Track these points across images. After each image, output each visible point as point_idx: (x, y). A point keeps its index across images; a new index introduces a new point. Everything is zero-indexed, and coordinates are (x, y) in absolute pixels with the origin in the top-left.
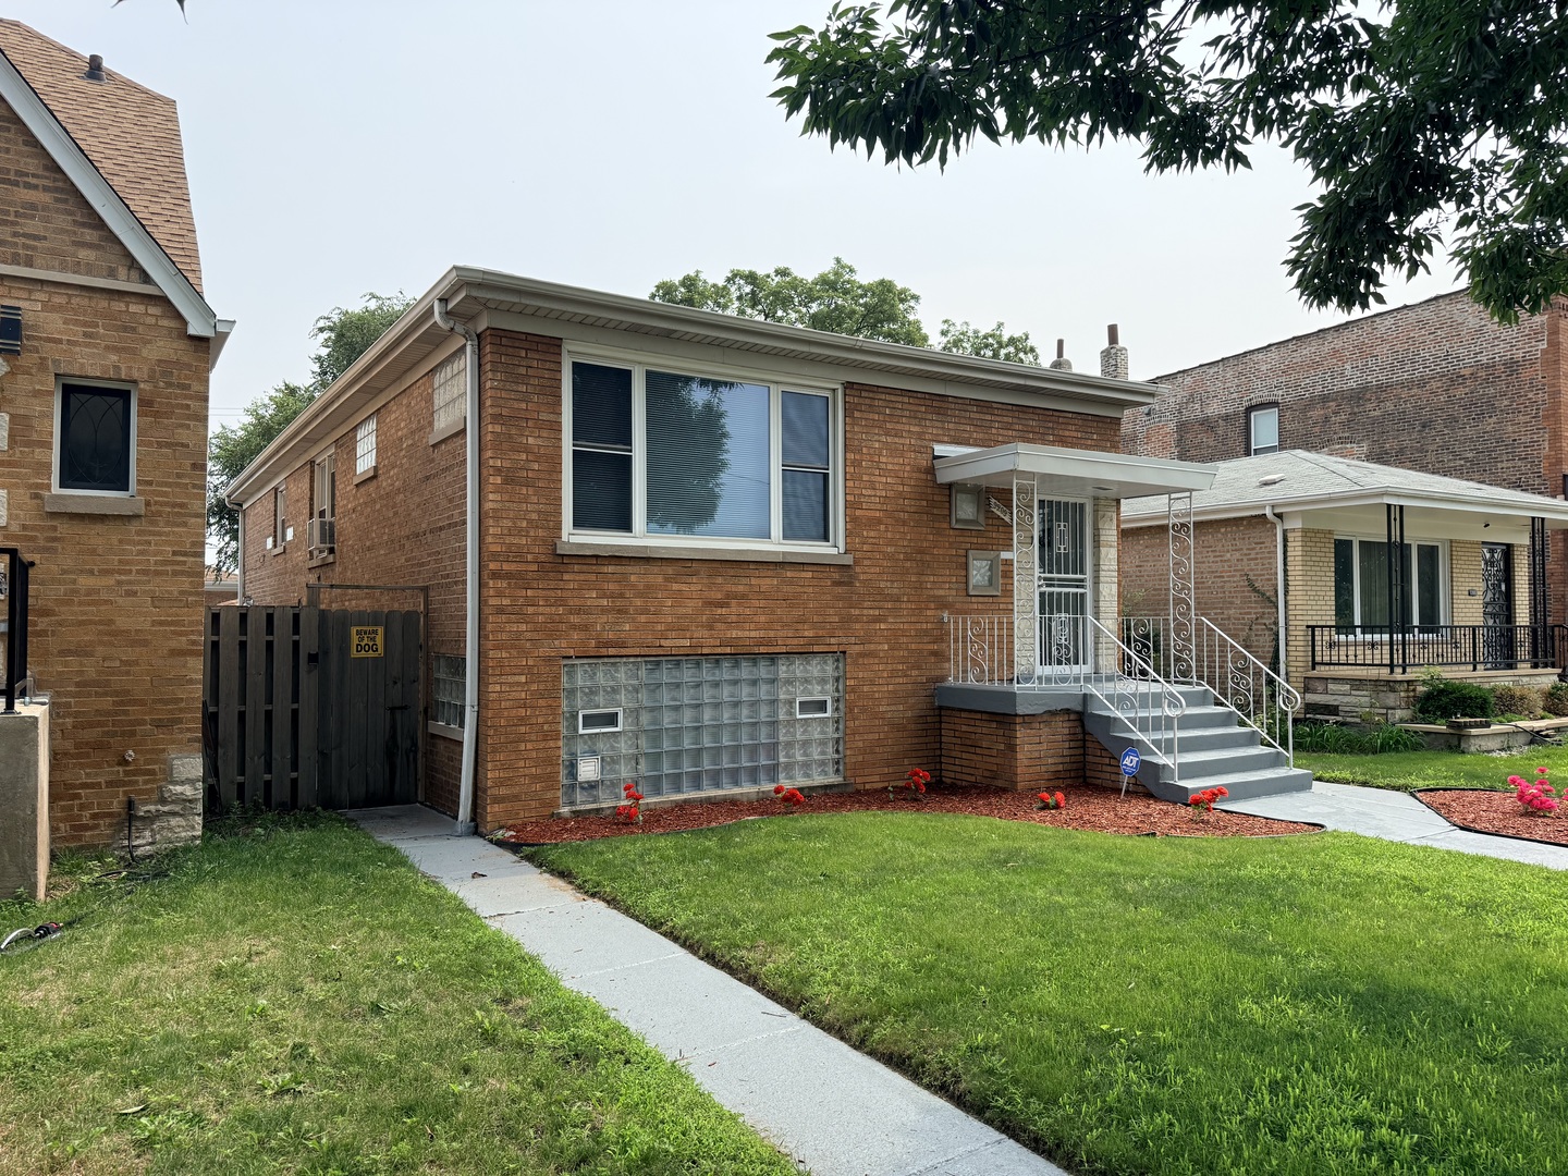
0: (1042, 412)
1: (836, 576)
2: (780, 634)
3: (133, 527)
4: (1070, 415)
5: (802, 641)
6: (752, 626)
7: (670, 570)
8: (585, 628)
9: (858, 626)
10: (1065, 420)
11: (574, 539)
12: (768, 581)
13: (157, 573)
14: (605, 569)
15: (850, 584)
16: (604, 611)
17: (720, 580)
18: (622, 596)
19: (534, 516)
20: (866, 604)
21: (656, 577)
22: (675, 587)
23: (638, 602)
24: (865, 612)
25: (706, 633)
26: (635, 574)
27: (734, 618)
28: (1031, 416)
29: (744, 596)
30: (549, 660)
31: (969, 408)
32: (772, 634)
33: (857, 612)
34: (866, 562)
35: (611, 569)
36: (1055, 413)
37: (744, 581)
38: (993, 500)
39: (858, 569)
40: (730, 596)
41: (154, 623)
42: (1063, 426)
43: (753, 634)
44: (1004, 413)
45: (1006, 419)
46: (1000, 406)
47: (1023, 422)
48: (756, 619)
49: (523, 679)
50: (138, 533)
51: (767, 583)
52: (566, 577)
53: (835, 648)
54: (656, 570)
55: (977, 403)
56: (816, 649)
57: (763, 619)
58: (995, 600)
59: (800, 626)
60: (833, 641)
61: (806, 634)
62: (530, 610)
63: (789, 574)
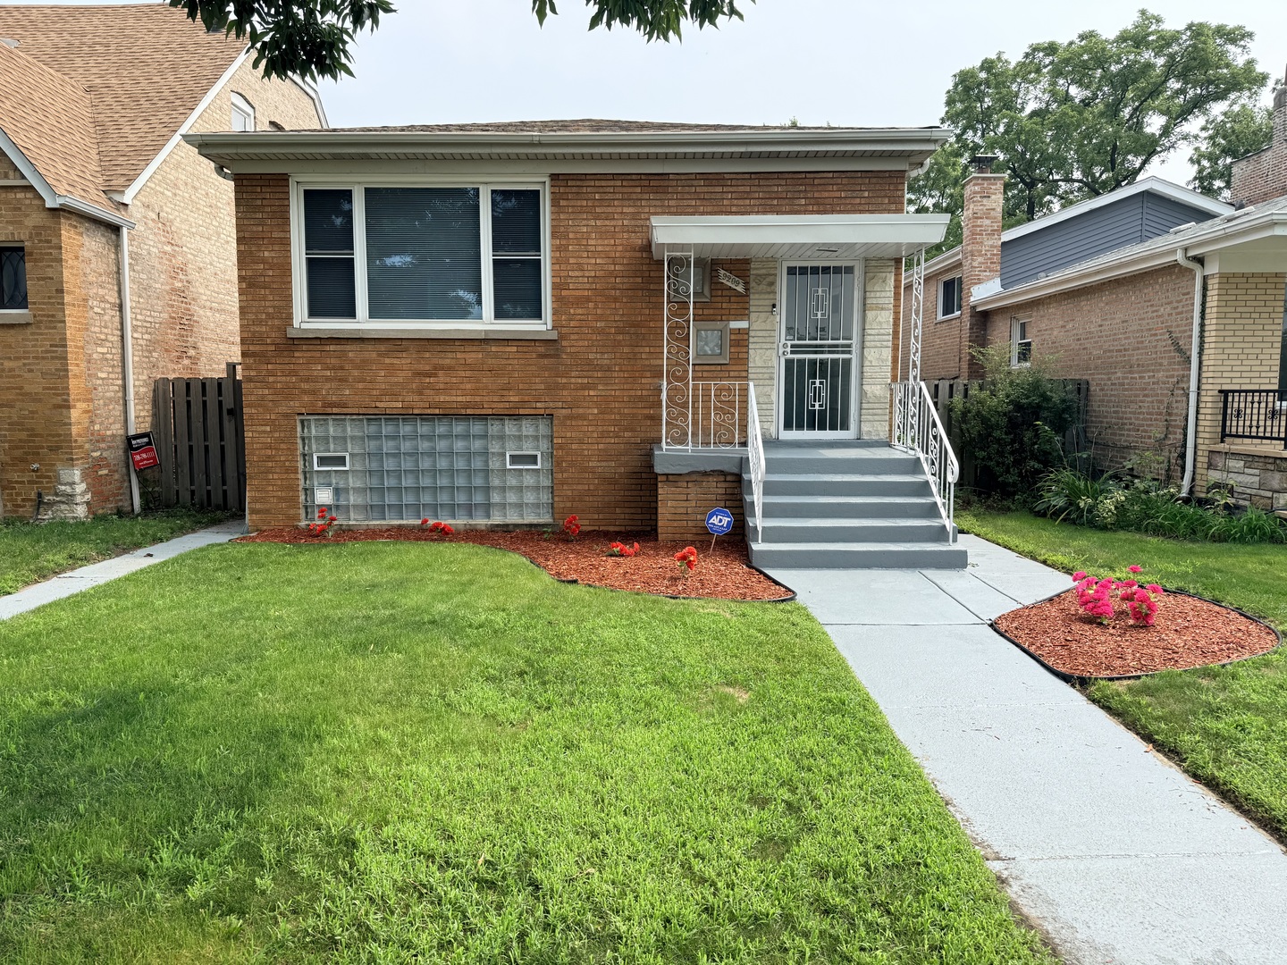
0: (790, 176)
1: (542, 350)
2: (486, 399)
3: (29, 331)
4: (831, 175)
5: (507, 405)
6: (459, 392)
7: (383, 348)
8: (313, 392)
9: (565, 393)
10: (822, 181)
11: (304, 326)
12: (473, 355)
13: (43, 358)
14: (327, 348)
15: (557, 356)
16: (328, 379)
17: (427, 355)
18: (342, 368)
19: (271, 310)
20: (573, 374)
21: (370, 353)
22: (387, 361)
23: (356, 373)
24: (573, 380)
25: (416, 398)
26: (352, 352)
27: (442, 386)
28: (776, 182)
29: (450, 368)
30: (286, 416)
31: (695, 183)
32: (478, 399)
33: (564, 380)
34: (573, 337)
35: (332, 348)
36: (808, 175)
37: (450, 355)
38: (722, 272)
39: (564, 343)
40: (437, 368)
41: (44, 388)
42: (820, 188)
43: (460, 399)
44: (739, 183)
45: (741, 189)
46: (733, 176)
47: (765, 189)
48: (462, 386)
49: (268, 429)
50: (32, 334)
51: (473, 356)
52: (297, 354)
53: (542, 412)
54: (370, 347)
55: (705, 177)
56: (522, 412)
57: (468, 386)
58: (724, 368)
59: (505, 393)
60: (539, 405)
61: (512, 399)
62: (271, 379)
63: (493, 349)
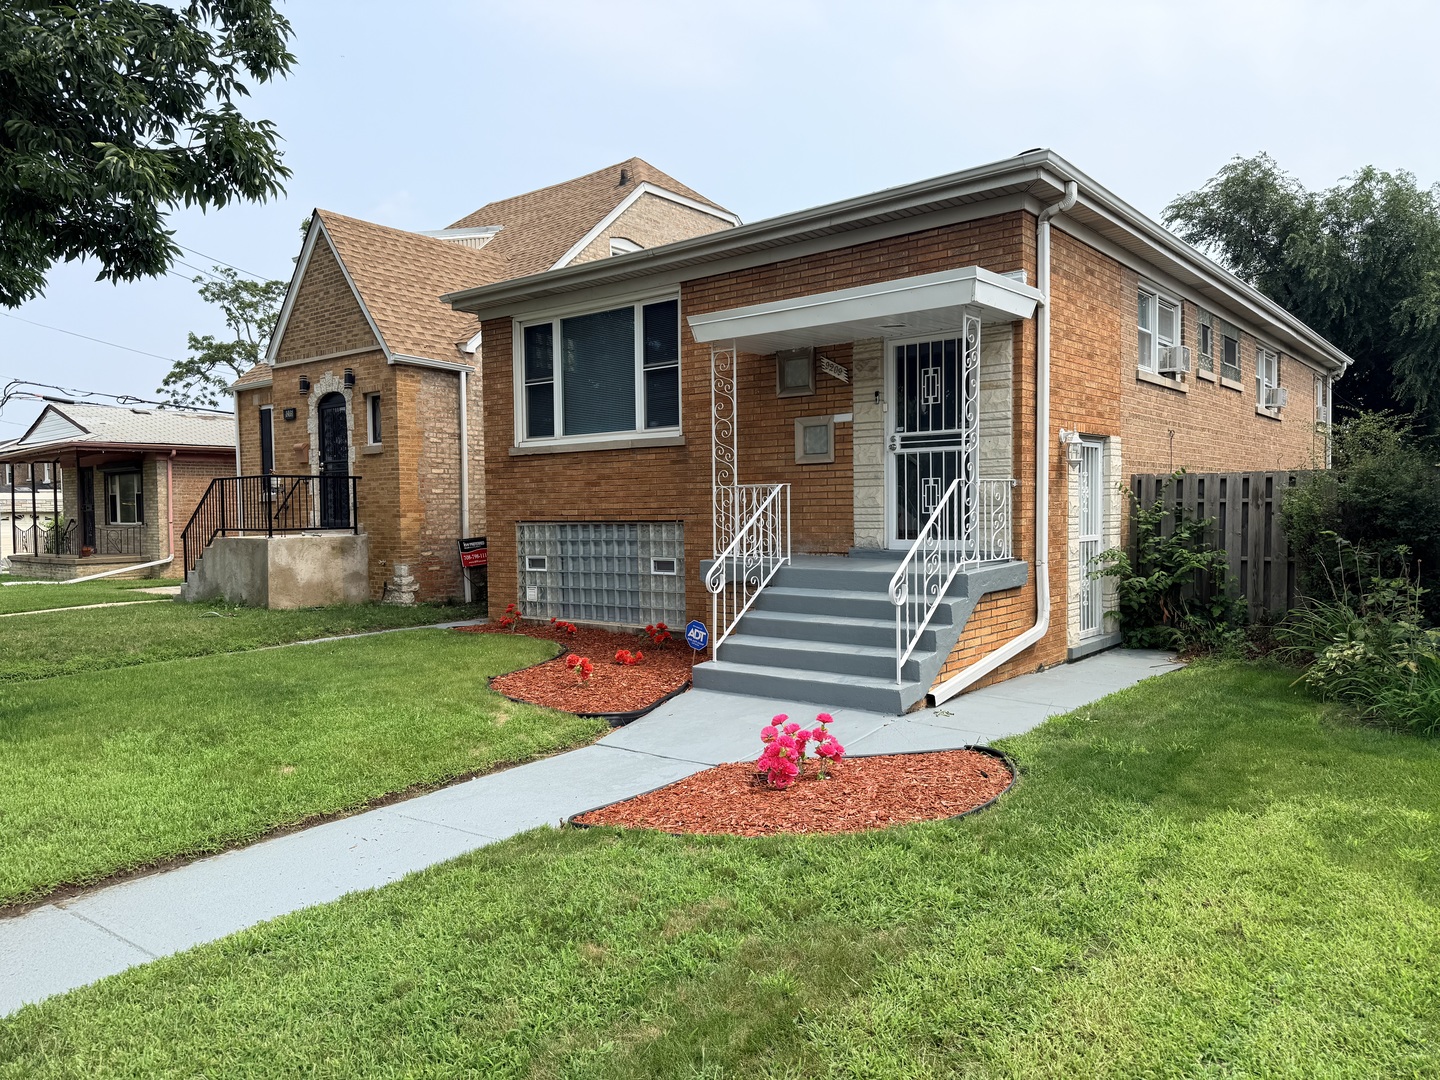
2: (634, 506)
3: (383, 458)
5: (649, 512)
6: (615, 500)
7: (566, 461)
8: (524, 502)
11: (523, 445)
12: (624, 464)
13: (389, 479)
14: (533, 463)
16: (534, 491)
17: (594, 466)
18: (541, 481)
19: (501, 433)
21: (558, 466)
22: (569, 472)
23: (550, 484)
25: (587, 505)
26: (548, 466)
27: (603, 494)
29: (609, 477)
30: (510, 523)
32: (628, 506)
33: (691, 486)
34: (698, 442)
35: (535, 463)
37: (609, 465)
38: (825, 360)
39: (691, 448)
40: (602, 477)
41: (389, 502)
43: (616, 506)
44: (842, 259)
45: (844, 266)
46: (836, 253)
47: (867, 262)
48: (617, 494)
49: (499, 534)
50: (384, 461)
52: (516, 470)
53: (674, 518)
54: (558, 461)
56: (660, 518)
57: (621, 494)
58: (830, 467)
59: (647, 499)
60: (672, 511)
61: (652, 505)
62: (501, 492)
63: (639, 457)
